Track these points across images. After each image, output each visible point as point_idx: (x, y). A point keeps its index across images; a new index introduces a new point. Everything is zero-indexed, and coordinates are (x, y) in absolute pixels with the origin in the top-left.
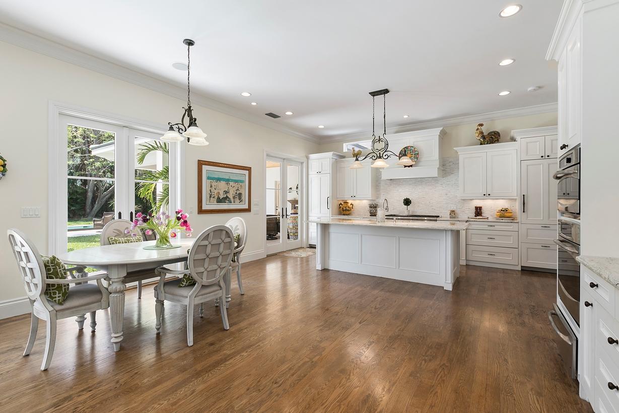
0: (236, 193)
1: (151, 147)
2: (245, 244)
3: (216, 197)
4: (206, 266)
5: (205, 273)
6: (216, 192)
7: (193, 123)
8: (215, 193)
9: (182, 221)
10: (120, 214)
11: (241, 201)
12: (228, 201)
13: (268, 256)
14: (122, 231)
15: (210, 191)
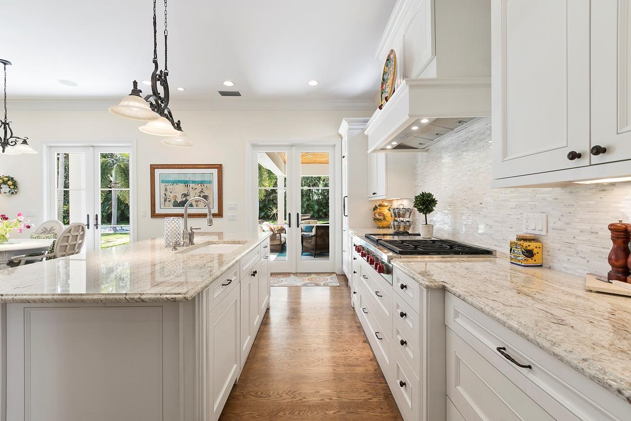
0: (200, 196)
3: (173, 201)
6: (172, 195)
8: (171, 197)
10: (88, 216)
12: (189, 204)
14: (48, 230)
15: (165, 194)
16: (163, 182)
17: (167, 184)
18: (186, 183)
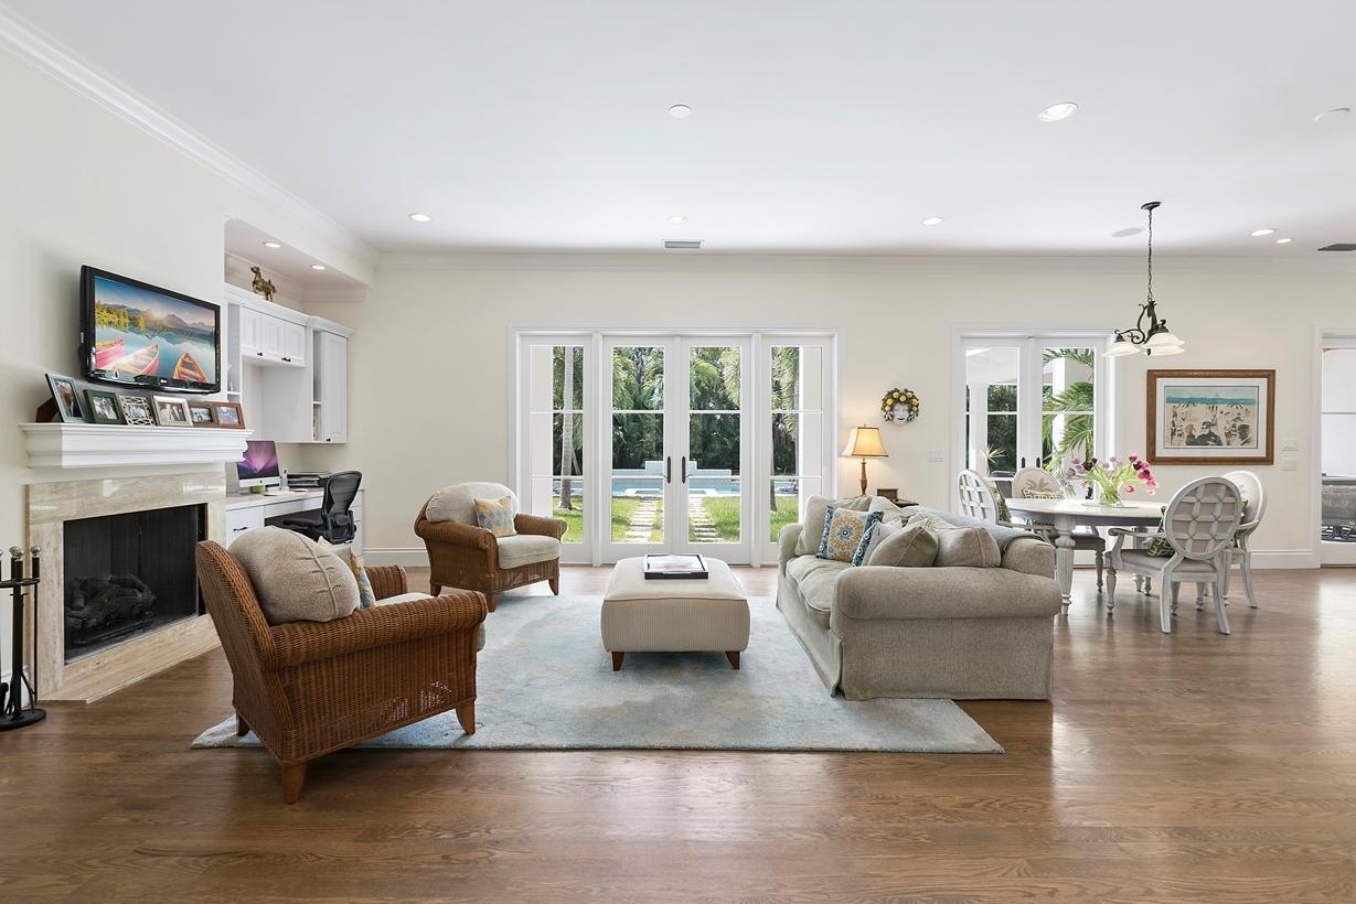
0: (1234, 426)
1: (1050, 354)
2: (1260, 519)
3: (1186, 435)
4: (1191, 531)
5: (1190, 542)
6: (1185, 424)
7: (1157, 328)
8: (1184, 426)
9: (1141, 470)
10: (1023, 460)
11: (1247, 442)
12: (1215, 441)
13: (1324, 567)
14: (1038, 483)
15: (1173, 423)
16: (1169, 400)
17: (1177, 405)
18: (1212, 403)
